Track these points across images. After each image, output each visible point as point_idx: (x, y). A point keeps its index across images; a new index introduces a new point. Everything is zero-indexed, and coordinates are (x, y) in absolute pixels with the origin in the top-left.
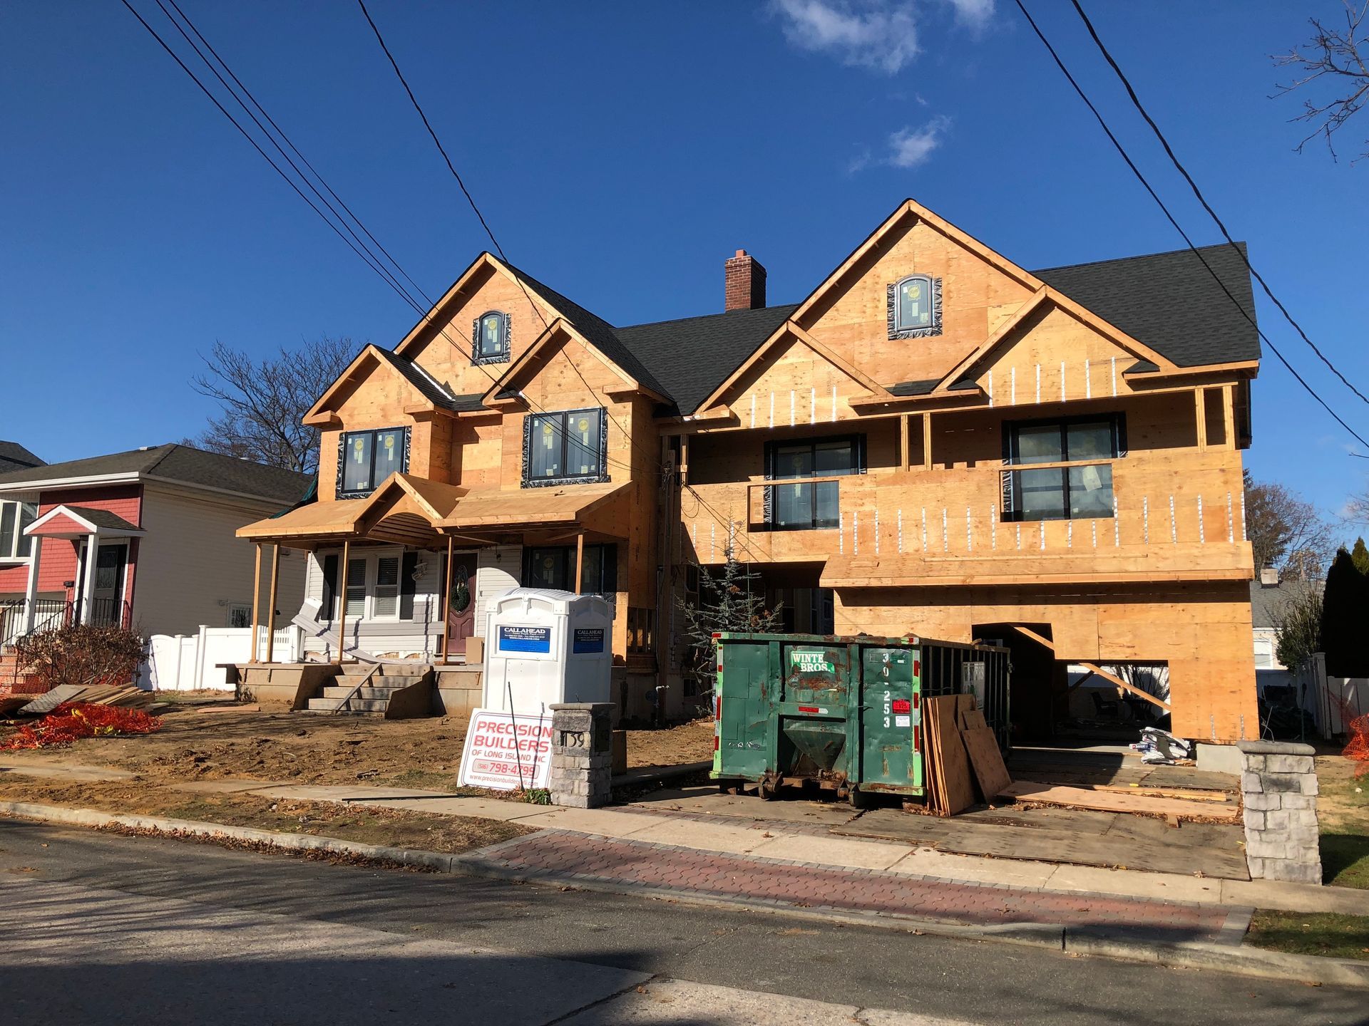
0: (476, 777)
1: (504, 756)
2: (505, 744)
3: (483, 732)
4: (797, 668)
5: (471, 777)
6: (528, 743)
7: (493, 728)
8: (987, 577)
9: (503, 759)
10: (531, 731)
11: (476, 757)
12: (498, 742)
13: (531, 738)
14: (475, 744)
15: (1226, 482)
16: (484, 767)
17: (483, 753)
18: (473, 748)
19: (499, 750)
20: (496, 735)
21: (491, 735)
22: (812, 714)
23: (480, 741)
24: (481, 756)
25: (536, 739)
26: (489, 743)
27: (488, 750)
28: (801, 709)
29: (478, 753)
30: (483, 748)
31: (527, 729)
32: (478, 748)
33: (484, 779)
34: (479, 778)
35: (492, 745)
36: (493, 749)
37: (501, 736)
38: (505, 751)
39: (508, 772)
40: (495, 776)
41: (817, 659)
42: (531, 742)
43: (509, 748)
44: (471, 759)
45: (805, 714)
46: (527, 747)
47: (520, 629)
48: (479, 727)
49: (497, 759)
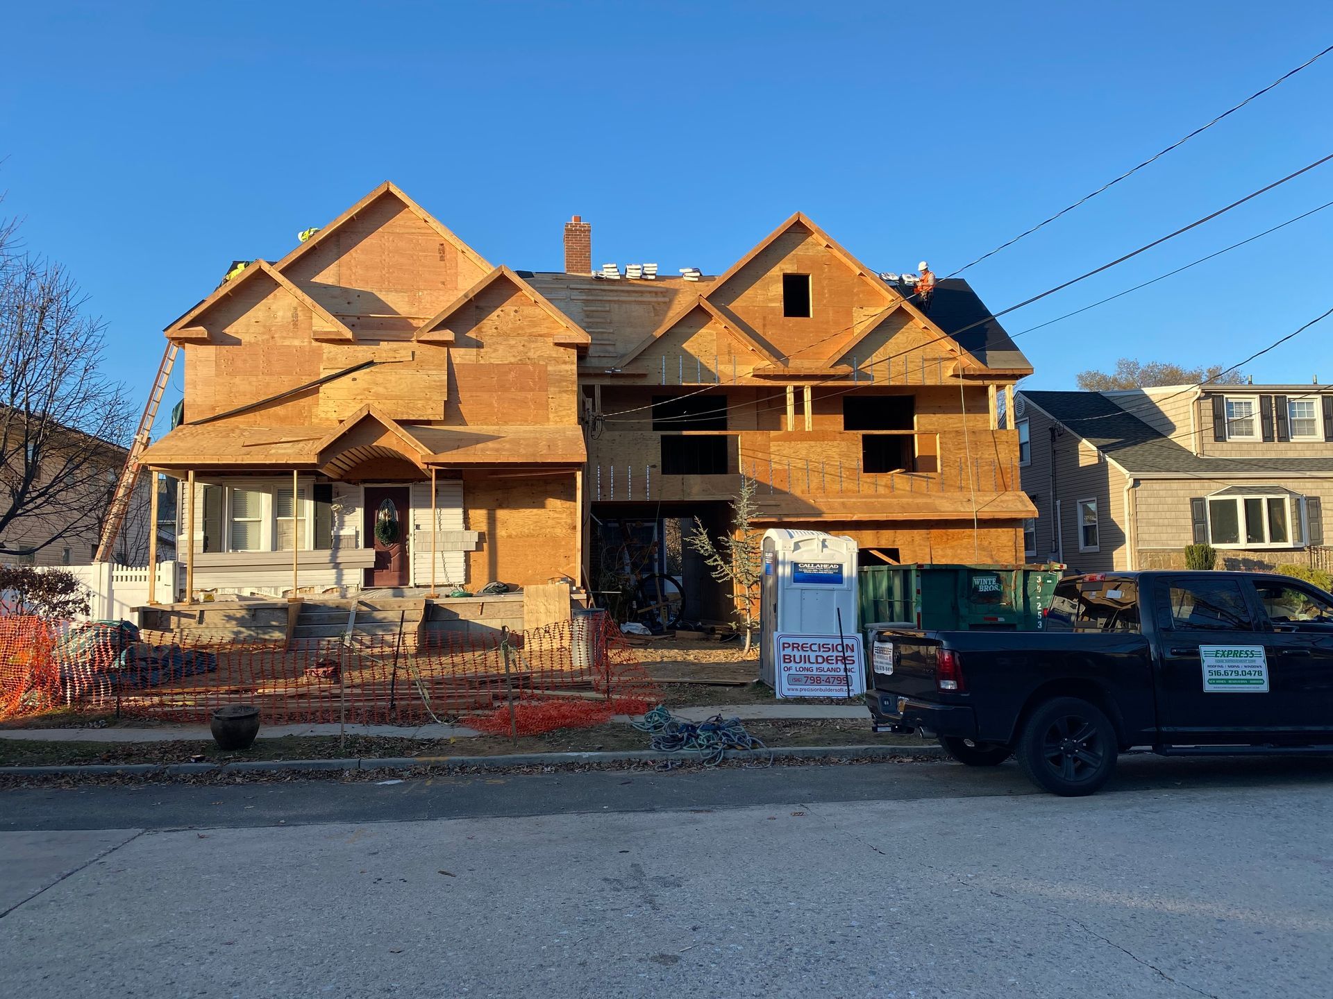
0: (793, 690)
1: (815, 670)
2: (813, 660)
3: (788, 651)
4: (977, 588)
5: (789, 690)
6: (834, 658)
7: (797, 647)
8: (867, 515)
9: (814, 673)
10: (834, 648)
11: (788, 673)
12: (807, 659)
13: (835, 654)
14: (785, 662)
15: (1009, 451)
16: (798, 680)
17: (794, 668)
18: (783, 665)
19: (808, 665)
20: (803, 654)
21: (797, 654)
22: (993, 622)
23: (788, 659)
24: (792, 672)
25: (841, 654)
26: (798, 660)
27: (798, 666)
28: (986, 619)
29: (789, 669)
30: (792, 664)
31: (830, 646)
32: (788, 665)
33: (801, 690)
34: (797, 690)
35: (801, 662)
36: (802, 665)
37: (807, 654)
38: (815, 666)
39: (823, 683)
40: (811, 687)
41: (992, 582)
42: (837, 657)
43: (817, 663)
44: (785, 674)
45: (988, 622)
46: (834, 661)
47: (815, 564)
48: (784, 648)
49: (809, 673)
